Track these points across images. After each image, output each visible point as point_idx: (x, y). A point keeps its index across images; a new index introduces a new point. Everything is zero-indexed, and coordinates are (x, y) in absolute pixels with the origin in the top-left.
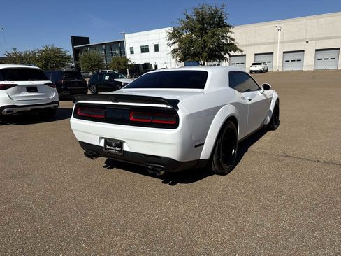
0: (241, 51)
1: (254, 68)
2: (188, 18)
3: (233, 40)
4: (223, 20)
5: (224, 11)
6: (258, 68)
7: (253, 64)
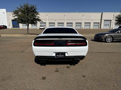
0: (42, 21)
1: (41, 27)
2: (21, 7)
3: (39, 17)
4: (35, 10)
5: (36, 7)
6: (42, 27)
7: (40, 26)
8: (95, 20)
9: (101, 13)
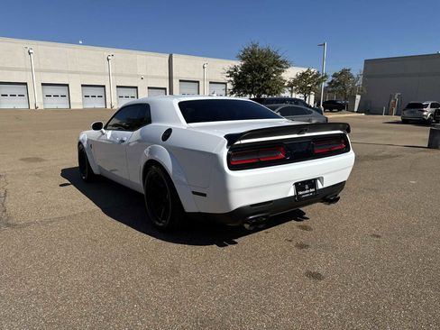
8: (152, 77)
9: (168, 56)
